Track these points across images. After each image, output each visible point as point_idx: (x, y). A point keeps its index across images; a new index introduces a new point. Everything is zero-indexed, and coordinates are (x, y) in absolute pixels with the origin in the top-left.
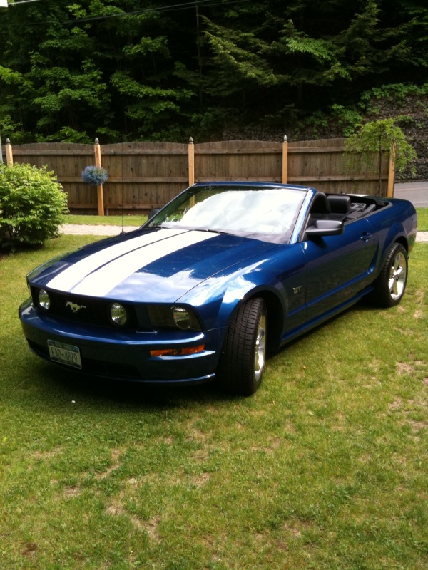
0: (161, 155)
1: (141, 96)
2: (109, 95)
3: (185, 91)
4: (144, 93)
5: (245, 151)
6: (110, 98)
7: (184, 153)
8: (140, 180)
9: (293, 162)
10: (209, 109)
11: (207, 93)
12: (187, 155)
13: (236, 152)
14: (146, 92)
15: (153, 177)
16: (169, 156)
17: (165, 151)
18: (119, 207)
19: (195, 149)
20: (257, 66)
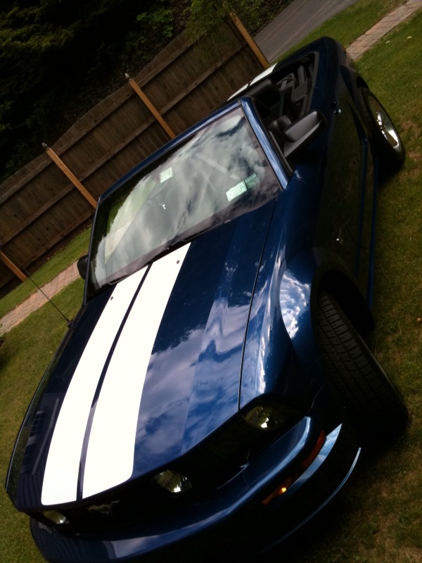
0: (30, 182)
5: (101, 117)
7: (49, 162)
8: (31, 220)
9: (152, 94)
10: (35, 105)
12: (53, 163)
13: (94, 125)
15: (40, 207)
16: (38, 176)
17: (31, 175)
18: (33, 260)
19: (55, 151)
20: (44, 33)
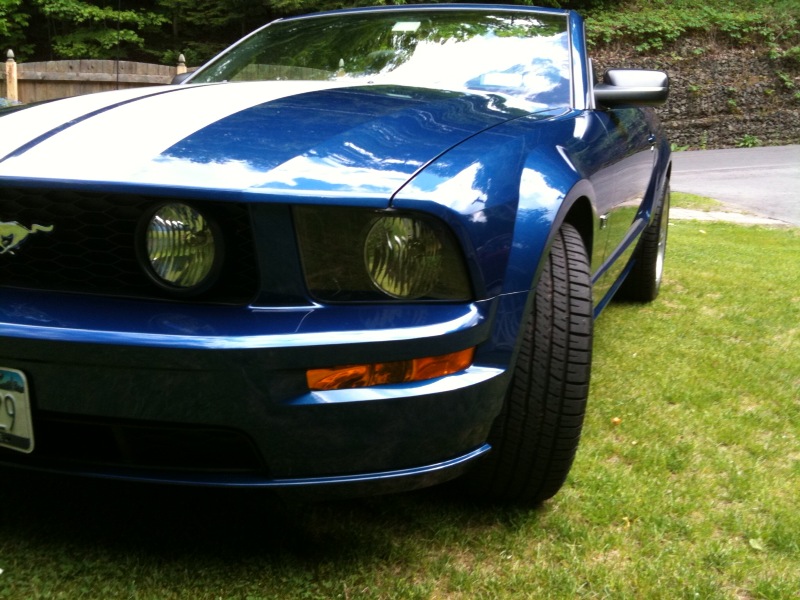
1: (81, 20)
2: (26, 16)
3: (152, 15)
4: (86, 15)
6: (27, 20)
10: (192, 43)
11: (189, 19)
14: (90, 13)
